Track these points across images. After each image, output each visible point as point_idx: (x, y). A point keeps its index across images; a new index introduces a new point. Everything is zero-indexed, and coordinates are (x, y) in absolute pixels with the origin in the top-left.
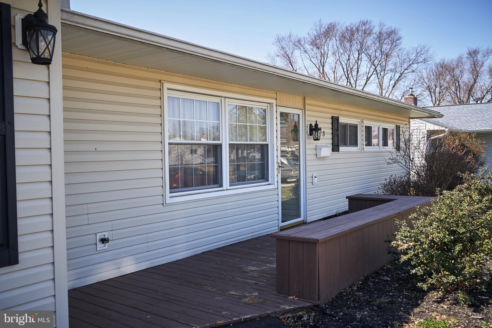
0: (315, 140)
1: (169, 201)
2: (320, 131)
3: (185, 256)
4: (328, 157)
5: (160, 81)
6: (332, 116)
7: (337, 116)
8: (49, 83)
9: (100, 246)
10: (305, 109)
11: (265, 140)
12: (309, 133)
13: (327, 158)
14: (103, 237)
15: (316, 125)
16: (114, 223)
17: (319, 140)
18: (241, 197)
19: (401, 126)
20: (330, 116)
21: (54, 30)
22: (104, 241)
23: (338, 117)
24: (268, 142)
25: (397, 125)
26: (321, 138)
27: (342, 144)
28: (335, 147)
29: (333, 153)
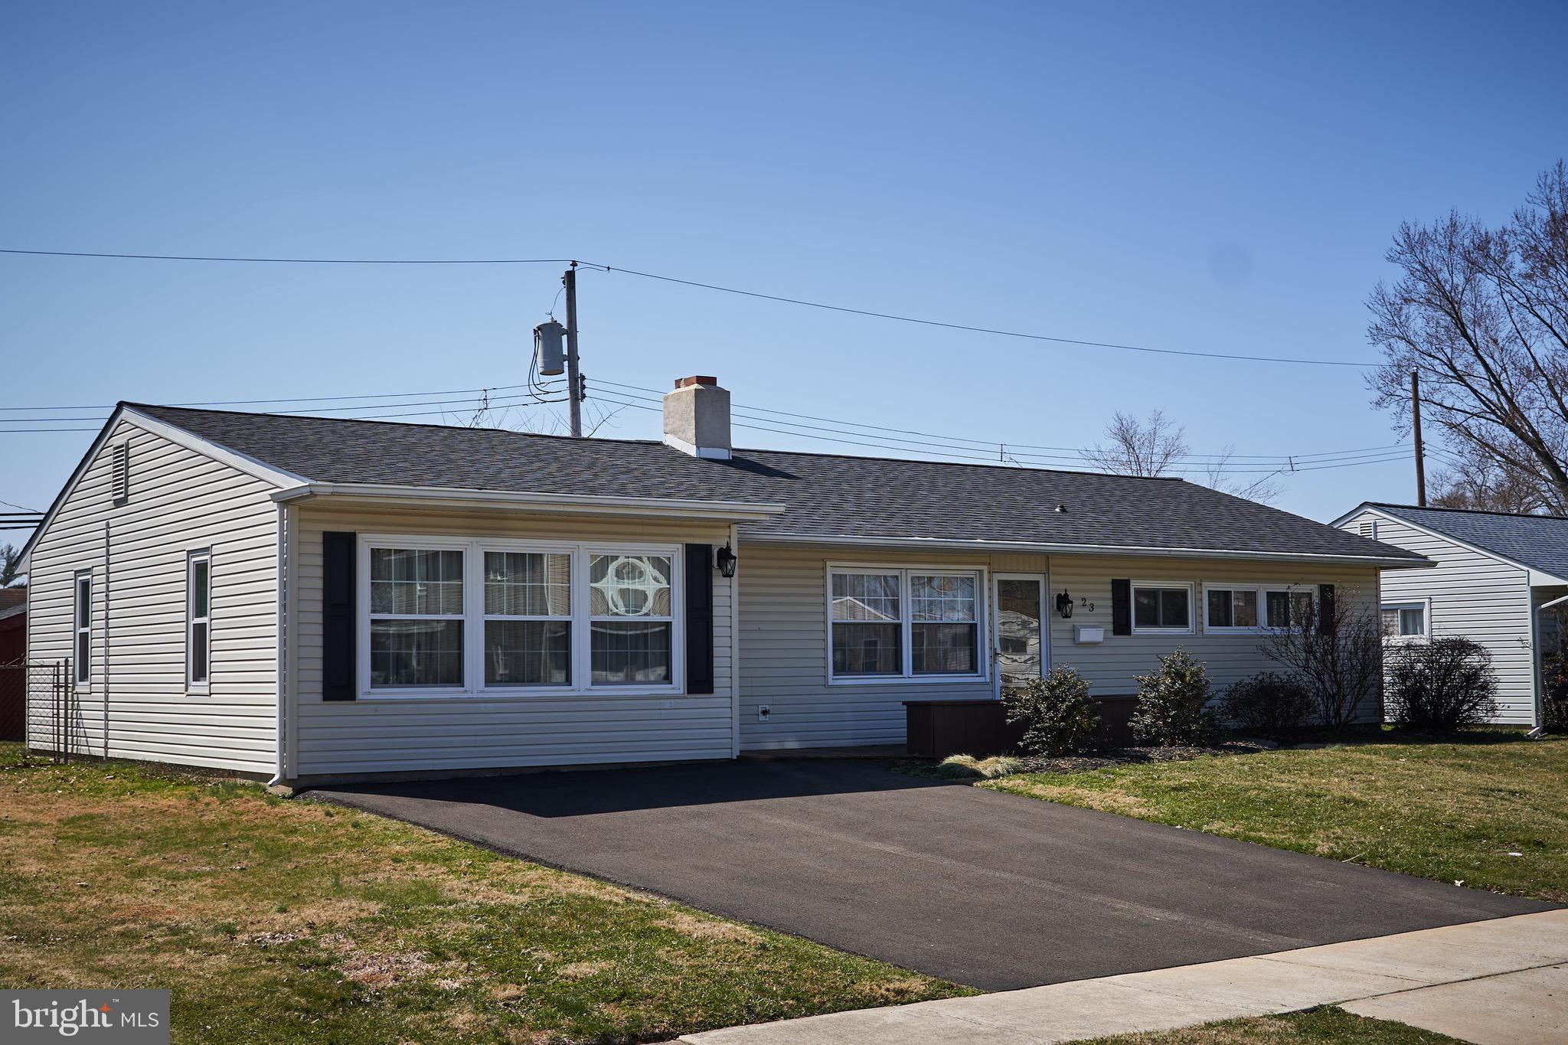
0: (1064, 617)
1: (831, 682)
2: (1070, 605)
3: (851, 745)
4: (1100, 643)
5: (823, 560)
6: (1113, 580)
7: (1127, 578)
8: (730, 586)
9: (762, 718)
10: (1048, 573)
11: (973, 619)
12: (1055, 607)
13: (1099, 645)
14: (764, 709)
15: (1066, 595)
16: (775, 697)
17: (1070, 617)
18: (929, 689)
19: (1336, 585)
20: (1109, 579)
21: (735, 558)
22: (765, 712)
23: (1129, 581)
24: (977, 620)
25: (1321, 585)
26: (1087, 615)
27: (1139, 623)
28: (1121, 627)
29: (1115, 637)
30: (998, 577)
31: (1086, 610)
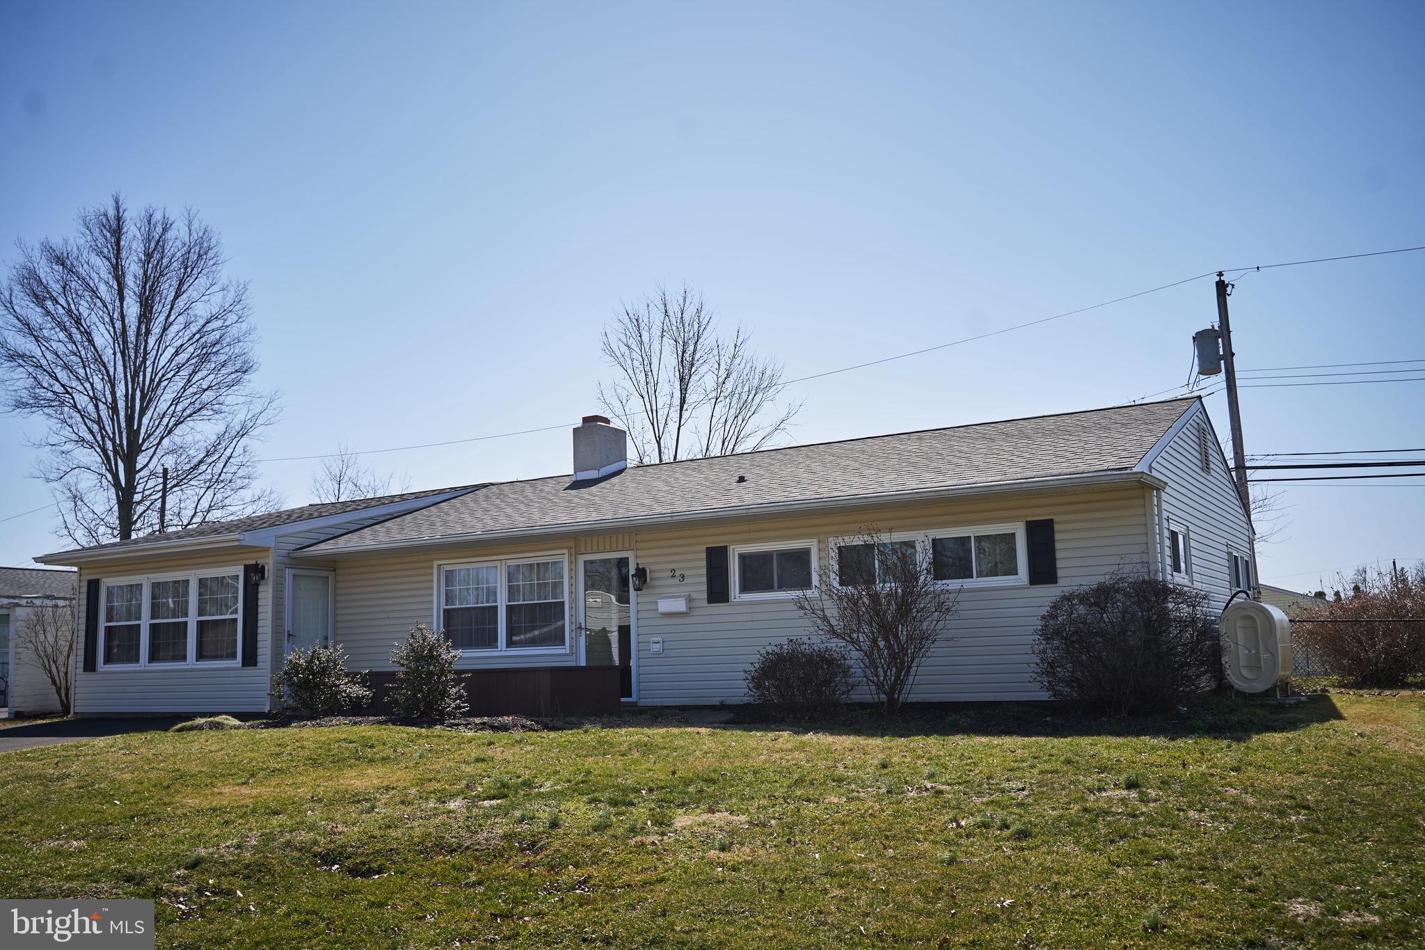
4: (684, 612)
5: (432, 560)
6: (707, 548)
7: (724, 545)
10: (636, 548)
13: (682, 614)
20: (704, 548)
23: (727, 547)
24: (565, 598)
25: (1027, 522)
26: (678, 586)
27: (745, 588)
28: (717, 593)
29: (709, 605)
30: (582, 559)
31: (676, 581)
